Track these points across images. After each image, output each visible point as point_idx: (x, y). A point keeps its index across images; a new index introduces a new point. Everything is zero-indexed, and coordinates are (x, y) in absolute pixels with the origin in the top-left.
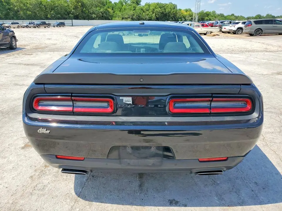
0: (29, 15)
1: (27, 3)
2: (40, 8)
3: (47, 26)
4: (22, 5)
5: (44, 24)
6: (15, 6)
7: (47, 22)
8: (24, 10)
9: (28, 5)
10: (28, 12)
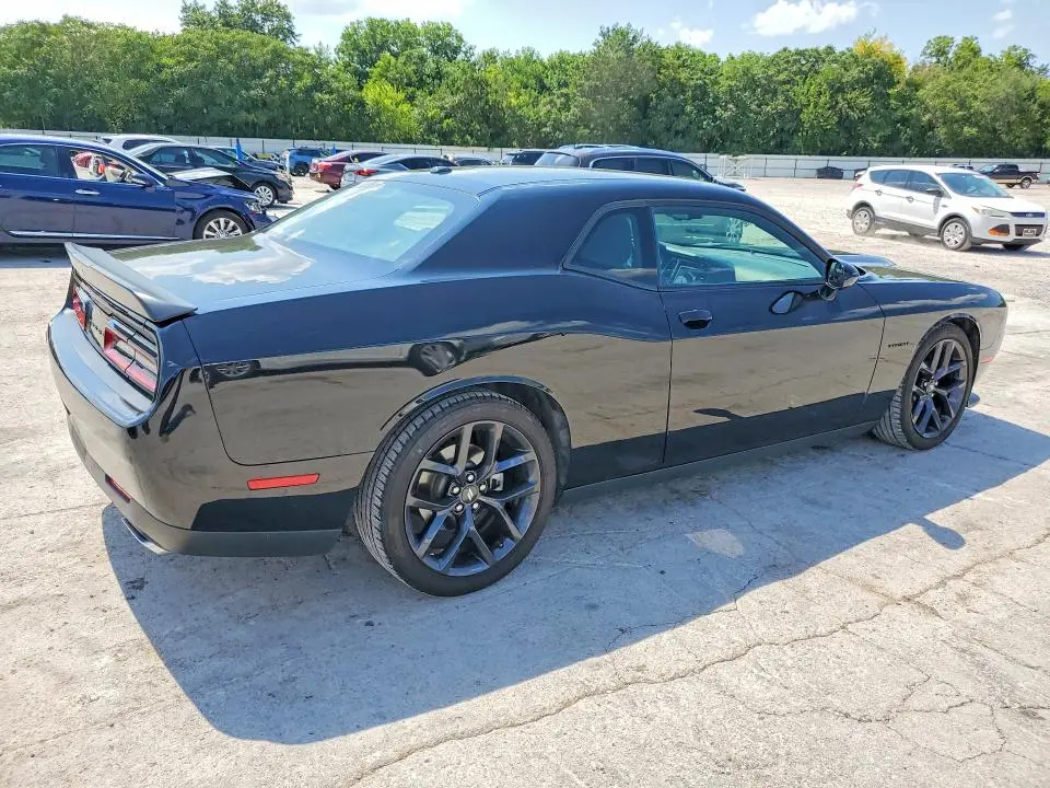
0: (968, 140)
1: (976, 98)
2: (1022, 111)
3: (1019, 181)
4: (951, 105)
5: (1011, 171)
6: (926, 110)
7: (1025, 165)
8: (956, 122)
9: (976, 104)
10: (966, 129)
